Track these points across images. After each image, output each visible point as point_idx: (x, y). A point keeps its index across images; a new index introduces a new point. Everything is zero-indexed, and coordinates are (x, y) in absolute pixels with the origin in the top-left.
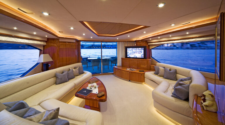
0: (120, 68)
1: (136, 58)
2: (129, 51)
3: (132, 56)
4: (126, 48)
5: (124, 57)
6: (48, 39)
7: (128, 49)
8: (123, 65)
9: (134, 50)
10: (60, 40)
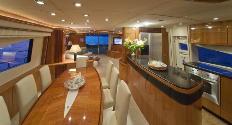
0: (110, 51)
1: (120, 45)
2: (116, 40)
3: (117, 44)
4: (114, 38)
5: (113, 44)
6: (71, 33)
7: (115, 39)
8: (112, 49)
9: (118, 40)
10: (76, 34)
